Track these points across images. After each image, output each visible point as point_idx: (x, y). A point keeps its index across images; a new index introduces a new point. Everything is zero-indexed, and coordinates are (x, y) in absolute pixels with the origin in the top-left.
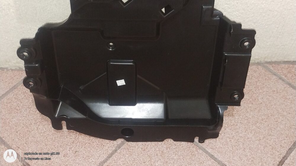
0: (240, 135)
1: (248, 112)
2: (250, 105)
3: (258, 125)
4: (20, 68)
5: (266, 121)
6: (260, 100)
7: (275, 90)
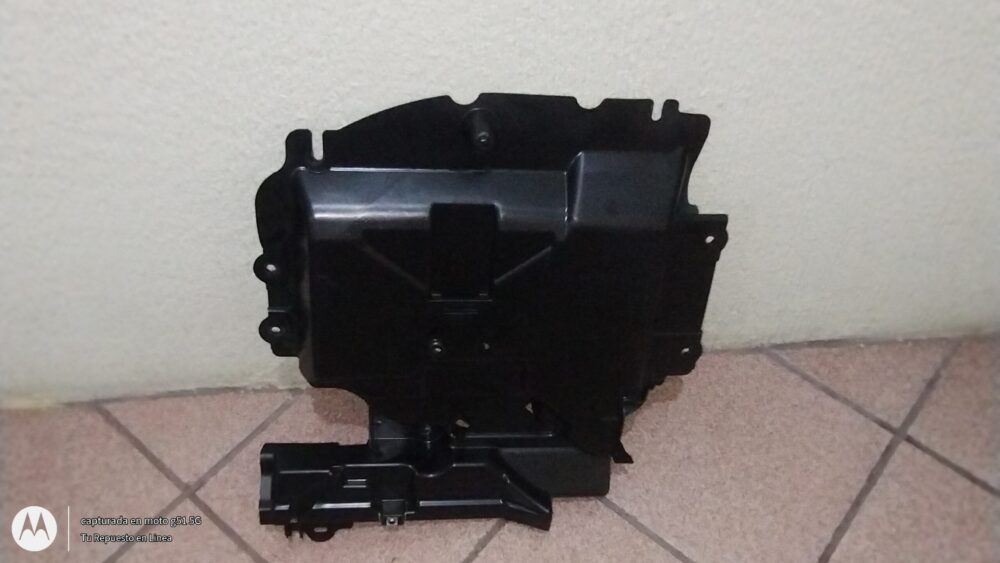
0: (734, 504)
1: (744, 454)
2: (749, 439)
3: (768, 480)
4: (270, 385)
5: (784, 473)
6: (768, 427)
7: (797, 403)
